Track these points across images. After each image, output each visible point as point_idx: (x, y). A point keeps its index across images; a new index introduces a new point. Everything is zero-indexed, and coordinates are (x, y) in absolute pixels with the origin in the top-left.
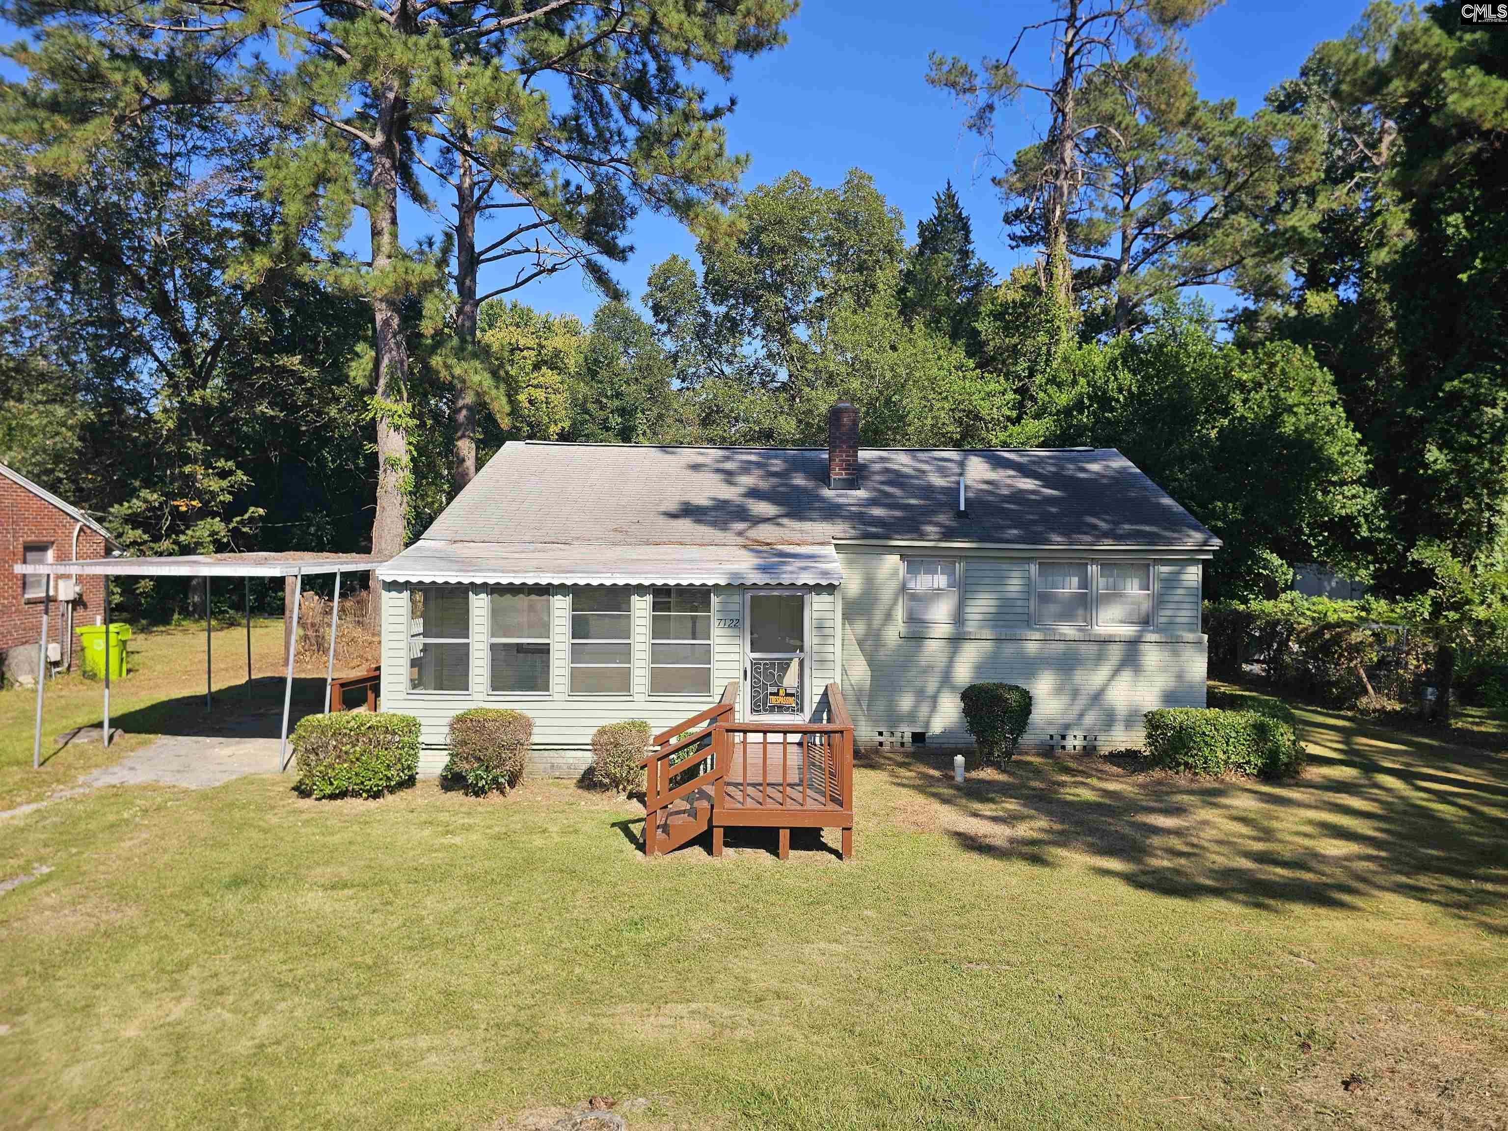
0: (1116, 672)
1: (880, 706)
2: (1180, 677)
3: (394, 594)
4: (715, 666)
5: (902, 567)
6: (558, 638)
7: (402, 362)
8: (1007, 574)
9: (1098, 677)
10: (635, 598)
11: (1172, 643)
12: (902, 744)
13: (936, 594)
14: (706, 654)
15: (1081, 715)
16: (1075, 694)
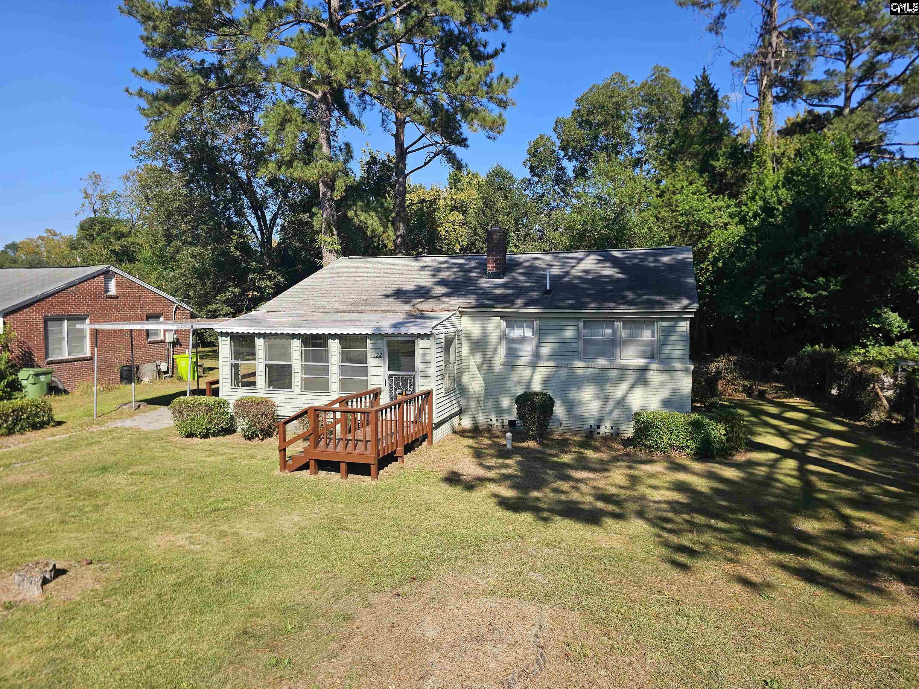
0: (632, 386)
1: (491, 403)
2: (674, 390)
3: (224, 338)
4: (370, 377)
5: (503, 324)
6: (296, 362)
7: (333, 215)
8: (564, 328)
9: (619, 390)
10: (330, 341)
11: (669, 371)
12: (503, 427)
13: (522, 340)
14: (364, 371)
15: (611, 413)
16: (606, 399)
